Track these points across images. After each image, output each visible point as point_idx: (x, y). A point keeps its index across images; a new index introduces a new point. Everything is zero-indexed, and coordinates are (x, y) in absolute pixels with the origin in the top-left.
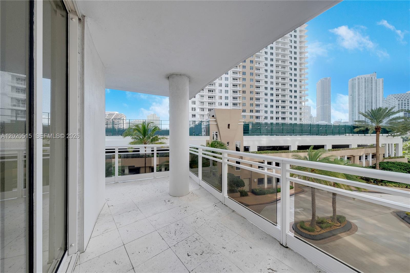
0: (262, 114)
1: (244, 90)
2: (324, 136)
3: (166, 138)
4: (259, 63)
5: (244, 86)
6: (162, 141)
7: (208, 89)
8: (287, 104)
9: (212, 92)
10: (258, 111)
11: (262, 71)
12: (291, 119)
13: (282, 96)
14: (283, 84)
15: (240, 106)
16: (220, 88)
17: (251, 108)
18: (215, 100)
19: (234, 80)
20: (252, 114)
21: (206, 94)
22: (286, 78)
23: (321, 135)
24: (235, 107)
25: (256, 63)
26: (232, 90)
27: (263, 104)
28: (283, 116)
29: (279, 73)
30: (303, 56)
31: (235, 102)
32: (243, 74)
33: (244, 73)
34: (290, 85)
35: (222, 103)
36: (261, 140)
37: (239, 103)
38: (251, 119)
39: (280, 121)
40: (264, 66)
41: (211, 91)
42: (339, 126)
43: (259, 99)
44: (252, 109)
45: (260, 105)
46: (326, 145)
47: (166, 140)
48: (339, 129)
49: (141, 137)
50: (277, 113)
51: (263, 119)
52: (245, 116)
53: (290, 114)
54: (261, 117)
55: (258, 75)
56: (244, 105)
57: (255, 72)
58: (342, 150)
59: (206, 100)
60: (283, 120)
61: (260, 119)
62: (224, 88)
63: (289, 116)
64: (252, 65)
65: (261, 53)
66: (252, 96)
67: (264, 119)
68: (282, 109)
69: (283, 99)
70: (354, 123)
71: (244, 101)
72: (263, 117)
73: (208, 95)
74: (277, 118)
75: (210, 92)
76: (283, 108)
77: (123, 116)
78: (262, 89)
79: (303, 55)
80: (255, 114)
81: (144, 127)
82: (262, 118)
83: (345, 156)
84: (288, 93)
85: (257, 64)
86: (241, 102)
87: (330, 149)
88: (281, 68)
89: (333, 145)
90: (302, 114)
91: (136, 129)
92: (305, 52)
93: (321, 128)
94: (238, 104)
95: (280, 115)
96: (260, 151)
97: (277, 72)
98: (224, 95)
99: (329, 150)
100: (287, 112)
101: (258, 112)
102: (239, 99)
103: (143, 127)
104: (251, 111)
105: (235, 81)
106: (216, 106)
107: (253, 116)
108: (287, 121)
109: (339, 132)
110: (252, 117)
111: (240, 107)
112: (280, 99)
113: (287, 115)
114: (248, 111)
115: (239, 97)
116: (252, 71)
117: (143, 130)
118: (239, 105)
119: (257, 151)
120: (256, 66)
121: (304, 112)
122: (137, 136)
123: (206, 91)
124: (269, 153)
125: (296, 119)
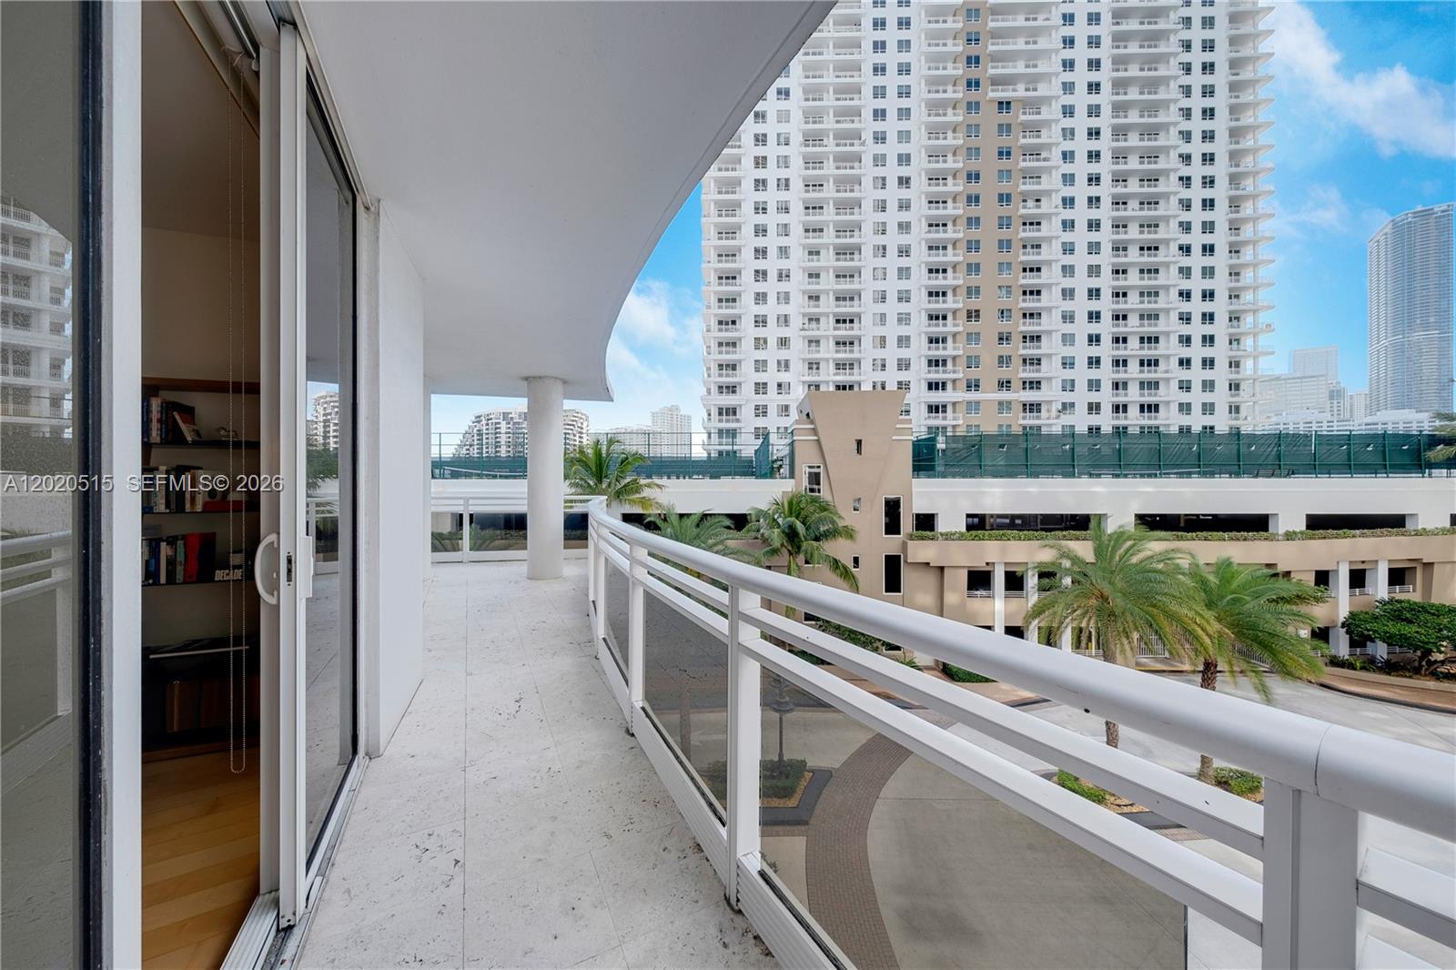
0: (1051, 393)
1: (974, 308)
2: (1269, 477)
3: (659, 486)
4: (1038, 200)
5: (973, 291)
6: (646, 493)
7: (834, 316)
8: (1168, 348)
9: (851, 325)
10: (1035, 385)
11: (1051, 228)
12: (1185, 408)
13: (1142, 317)
14: (1149, 271)
15: (957, 368)
16: (880, 308)
17: (1004, 373)
18: (860, 352)
19: (934, 275)
20: (1005, 395)
21: (827, 333)
22: (1161, 243)
23: (1257, 476)
24: (937, 372)
25: (1025, 201)
26: (926, 310)
27: (1054, 358)
28: (1148, 399)
29: (1129, 228)
30: (1252, 142)
31: (938, 352)
32: (969, 249)
33: (973, 246)
34: (1181, 270)
35: (885, 360)
36: (984, 492)
37: (954, 358)
38: (1005, 415)
39: (1134, 420)
40: (1056, 207)
41: (845, 321)
42: (1349, 436)
43: (1039, 337)
44: (1005, 377)
45: (1043, 362)
46: (1277, 514)
47: (658, 490)
48: (1349, 449)
49: (591, 483)
50: (1120, 386)
51: (1054, 413)
52: (978, 403)
53: (1180, 388)
54: (1044, 408)
55: (1032, 247)
56: (973, 362)
57: (1019, 237)
58: (1363, 536)
59: (827, 356)
60: (1146, 414)
61: (1044, 413)
62: (892, 308)
63: (1174, 398)
64: (1005, 210)
65: (1045, 160)
66: (1005, 326)
67: (1059, 411)
68: (1142, 372)
69: (1146, 329)
70: (1438, 423)
71: (974, 349)
72: (1054, 404)
73: (834, 337)
74: (1119, 408)
75: (841, 325)
76: (1146, 368)
77: (579, 415)
78: (1050, 299)
79: (1248, 137)
80: (1020, 396)
81: (598, 453)
82: (1048, 411)
83: (1377, 561)
84: (1170, 306)
85: (1031, 203)
86: (961, 352)
87: (1297, 530)
88: (1137, 206)
89: (1309, 517)
90: (1242, 387)
91: (579, 461)
92: (1258, 127)
93: (1253, 448)
94: (949, 363)
95: (1134, 395)
96: (974, 533)
97: (1118, 226)
98: (892, 331)
99: (1290, 536)
100: (1168, 380)
101: (1031, 388)
102: (954, 342)
103: (595, 453)
104: (1005, 384)
105: (937, 278)
106: (864, 372)
107: (1009, 403)
108: (1167, 419)
109: (1350, 461)
110: (1004, 406)
111: (954, 372)
112: (1133, 333)
113: (1169, 394)
114: (989, 382)
115: (954, 335)
116: (1005, 234)
117: (596, 463)
118: (954, 365)
119: (964, 530)
120: (1023, 211)
121: (1254, 380)
122: (581, 479)
123: (828, 323)
124: (1009, 540)
125: (1208, 408)
